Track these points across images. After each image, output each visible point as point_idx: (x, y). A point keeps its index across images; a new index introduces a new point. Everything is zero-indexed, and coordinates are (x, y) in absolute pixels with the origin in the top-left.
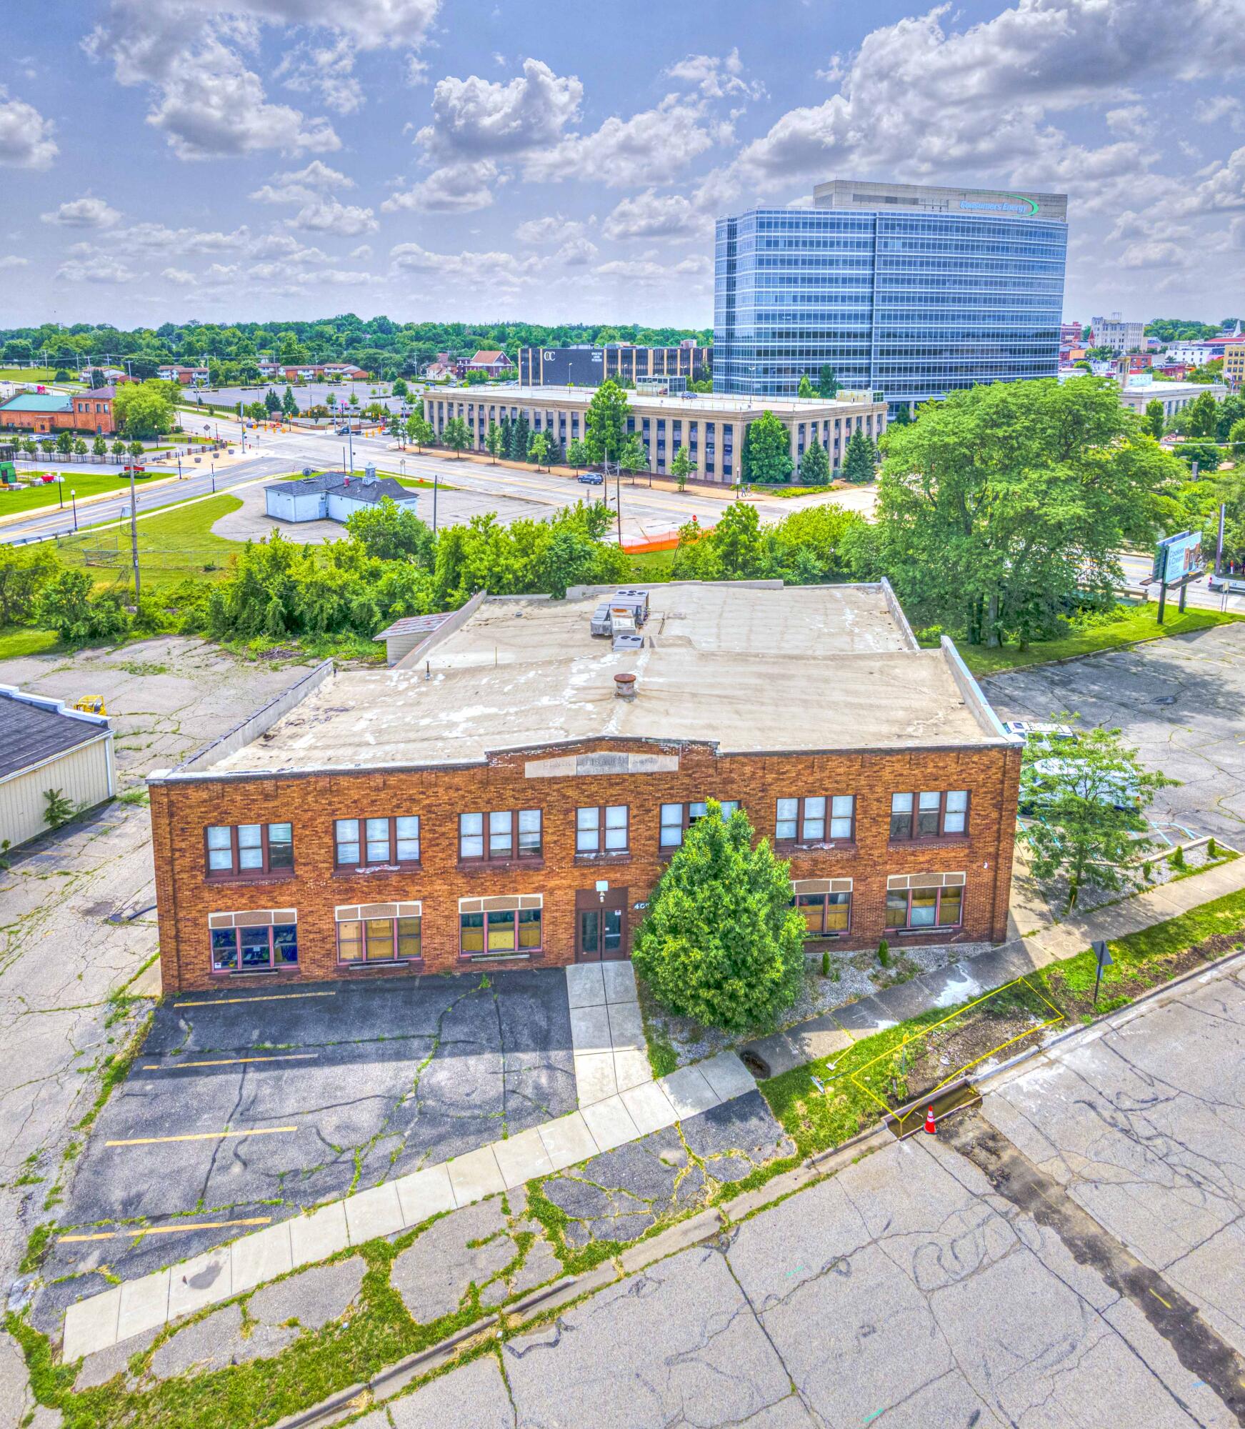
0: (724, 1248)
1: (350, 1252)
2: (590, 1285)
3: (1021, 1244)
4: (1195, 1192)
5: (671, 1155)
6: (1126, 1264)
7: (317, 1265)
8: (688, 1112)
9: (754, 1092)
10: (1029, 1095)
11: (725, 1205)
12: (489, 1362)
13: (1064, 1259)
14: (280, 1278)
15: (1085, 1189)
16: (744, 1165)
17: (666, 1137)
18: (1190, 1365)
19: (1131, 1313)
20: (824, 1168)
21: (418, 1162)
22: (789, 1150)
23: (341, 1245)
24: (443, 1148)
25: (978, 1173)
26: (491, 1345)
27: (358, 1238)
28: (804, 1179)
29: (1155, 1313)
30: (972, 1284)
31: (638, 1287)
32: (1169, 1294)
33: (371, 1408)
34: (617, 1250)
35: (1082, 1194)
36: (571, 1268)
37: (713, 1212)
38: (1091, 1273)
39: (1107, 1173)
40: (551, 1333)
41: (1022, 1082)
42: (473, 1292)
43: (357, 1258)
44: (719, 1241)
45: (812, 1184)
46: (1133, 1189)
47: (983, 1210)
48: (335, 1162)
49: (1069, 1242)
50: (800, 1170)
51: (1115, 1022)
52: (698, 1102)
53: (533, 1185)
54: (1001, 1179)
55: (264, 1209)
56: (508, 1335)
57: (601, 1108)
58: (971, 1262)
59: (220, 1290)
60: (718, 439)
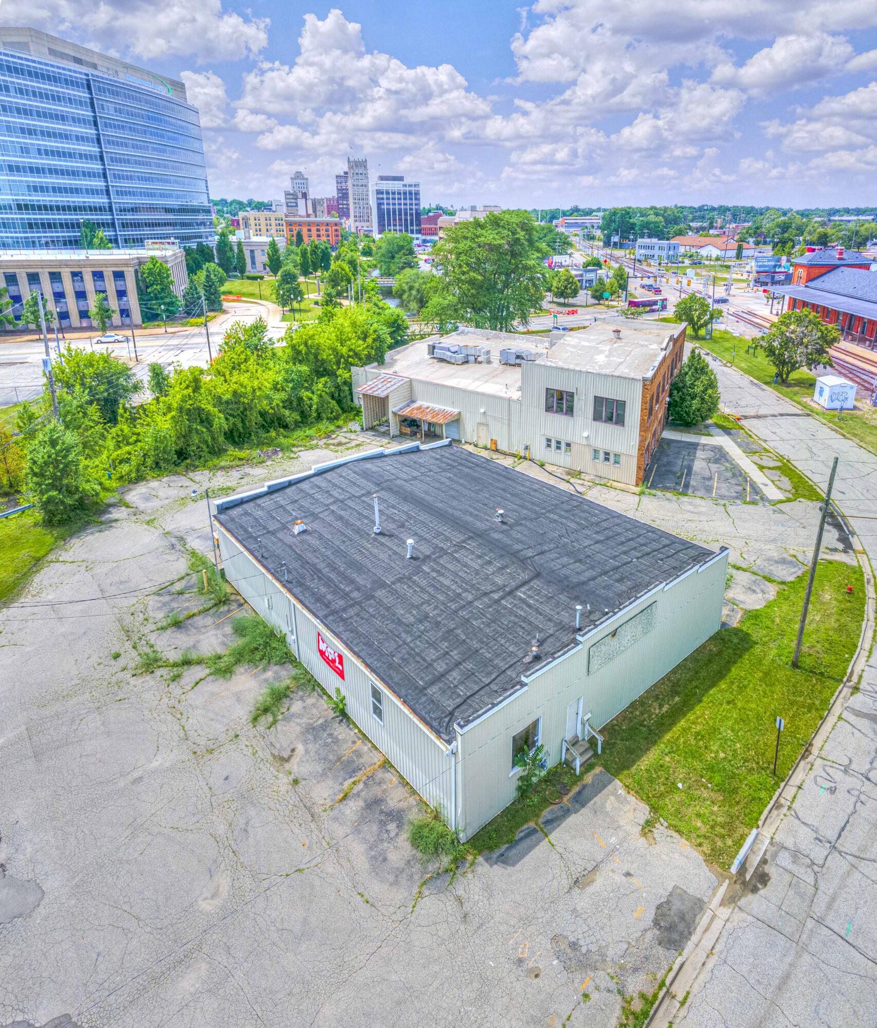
60: (111, 286)
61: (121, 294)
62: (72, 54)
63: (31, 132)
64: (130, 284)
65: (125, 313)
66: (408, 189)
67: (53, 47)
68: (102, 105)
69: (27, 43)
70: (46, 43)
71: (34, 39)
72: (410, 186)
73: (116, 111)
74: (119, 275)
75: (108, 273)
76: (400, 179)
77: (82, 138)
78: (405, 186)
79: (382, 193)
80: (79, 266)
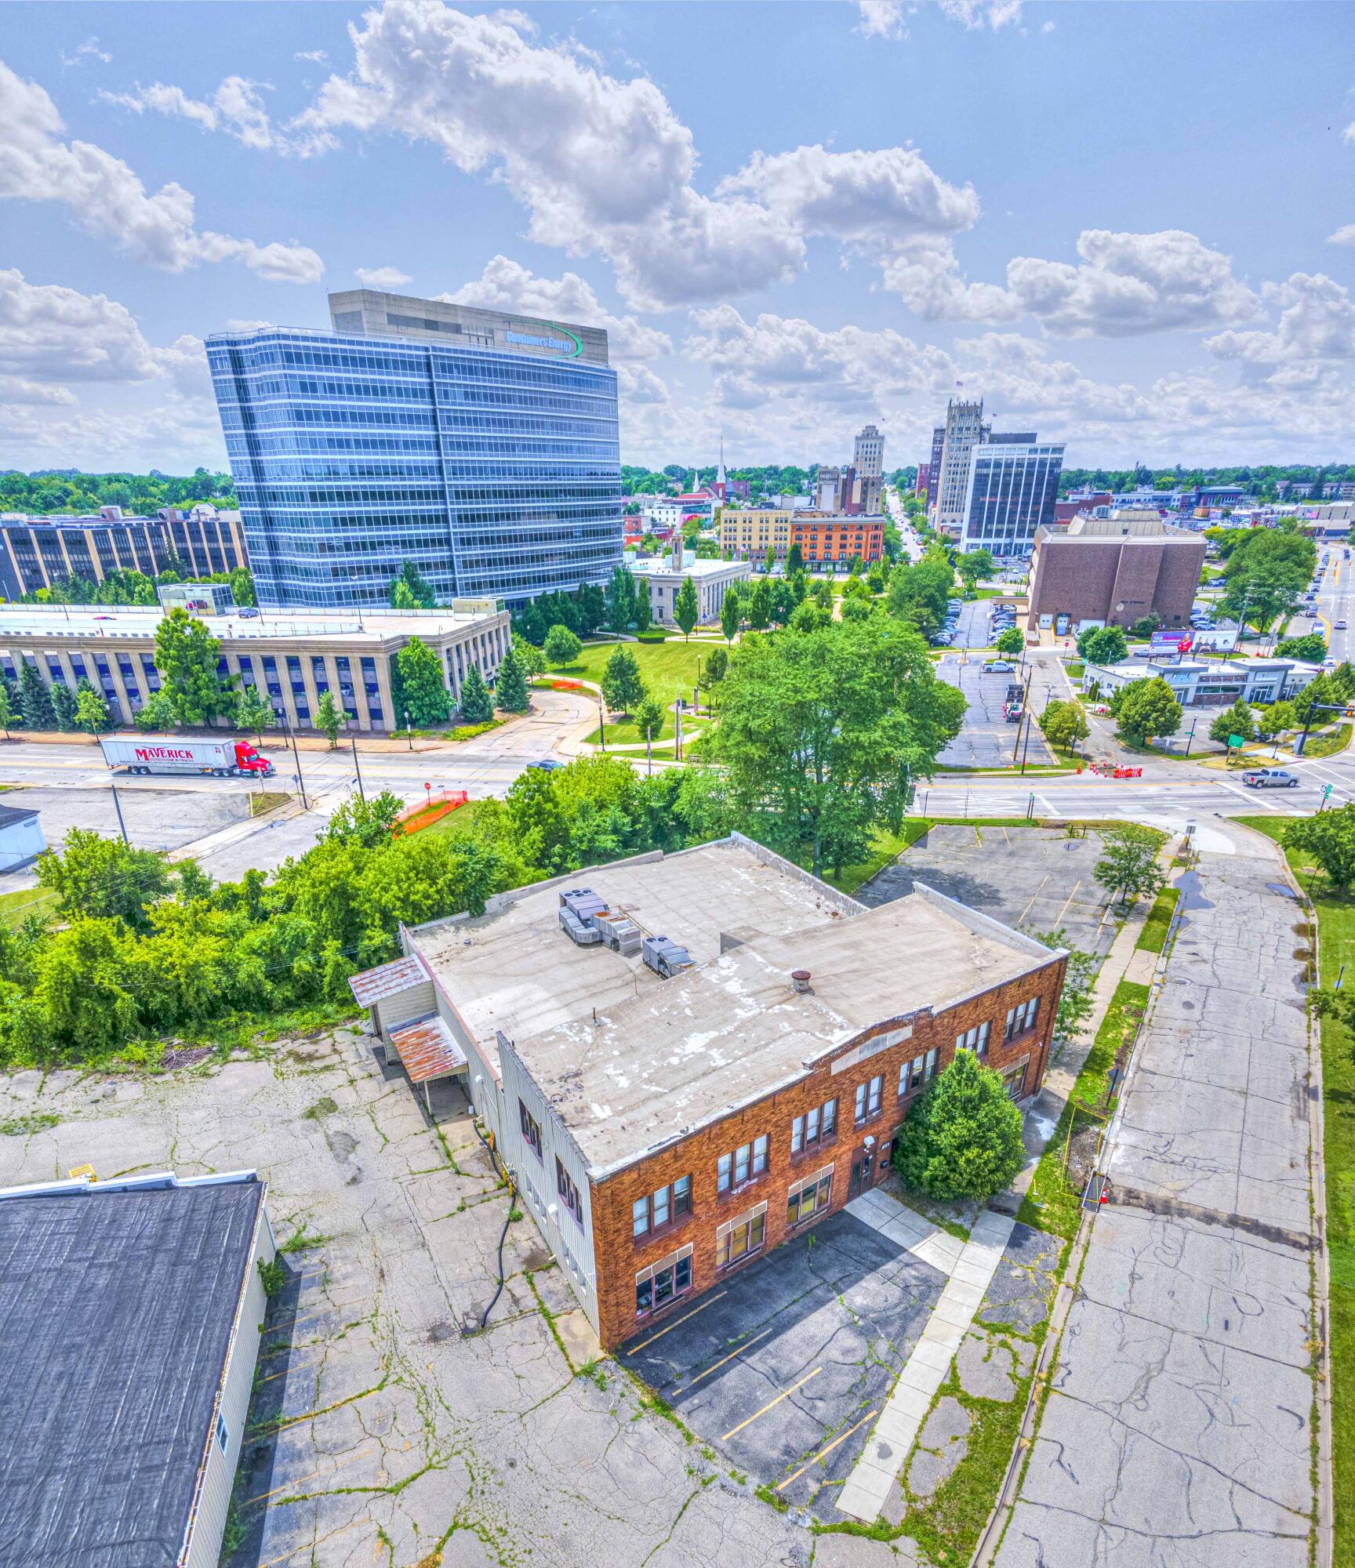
0: (1084, 1296)
1: (936, 1398)
2: (1053, 1344)
3: (1186, 1231)
4: (1216, 1176)
5: (1017, 1273)
6: (1224, 1217)
7: (929, 1413)
8: (1001, 1249)
9: (1017, 1225)
10: (1125, 1165)
11: (1064, 1280)
12: (1054, 1397)
13: (1202, 1226)
14: (921, 1429)
15: (1183, 1195)
16: (1051, 1259)
17: (1003, 1268)
18: (1274, 1241)
19: (1241, 1234)
20: (1083, 1241)
21: (908, 1344)
22: (1062, 1243)
23: (929, 1399)
24: (910, 1332)
25: (1140, 1210)
26: (1046, 1392)
27: (933, 1392)
28: (1081, 1252)
29: (1248, 1229)
30: (1185, 1253)
31: (1072, 1332)
32: (1246, 1220)
33: (1032, 1442)
34: (1046, 1324)
35: (1183, 1197)
36: (1038, 1343)
37: (1062, 1286)
38: (1215, 1227)
39: (1183, 1184)
40: (1063, 1372)
41: (1114, 1160)
42: (1013, 1377)
43: (942, 1398)
44: (1079, 1296)
45: (1086, 1251)
46: (1198, 1185)
47: (1159, 1224)
48: (867, 1370)
49: (1198, 1219)
50: (1075, 1249)
51: (1119, 1113)
52: (999, 1243)
53: (975, 1320)
54: (1151, 1207)
55: (865, 1410)
56: (1048, 1381)
57: (957, 1270)
58: (1178, 1248)
59: (900, 1453)
60: (357, 677)
61: (372, 689)
62: (423, 316)
63: (342, 444)
64: (383, 676)
65: (376, 714)
66: (1038, 456)
67: (394, 311)
68: (446, 392)
69: (359, 313)
70: (386, 309)
71: (368, 306)
72: (1045, 451)
73: (466, 398)
74: (368, 664)
75: (355, 659)
76: (1030, 438)
77: (414, 443)
78: (1034, 451)
79: (987, 466)
80: (320, 649)
